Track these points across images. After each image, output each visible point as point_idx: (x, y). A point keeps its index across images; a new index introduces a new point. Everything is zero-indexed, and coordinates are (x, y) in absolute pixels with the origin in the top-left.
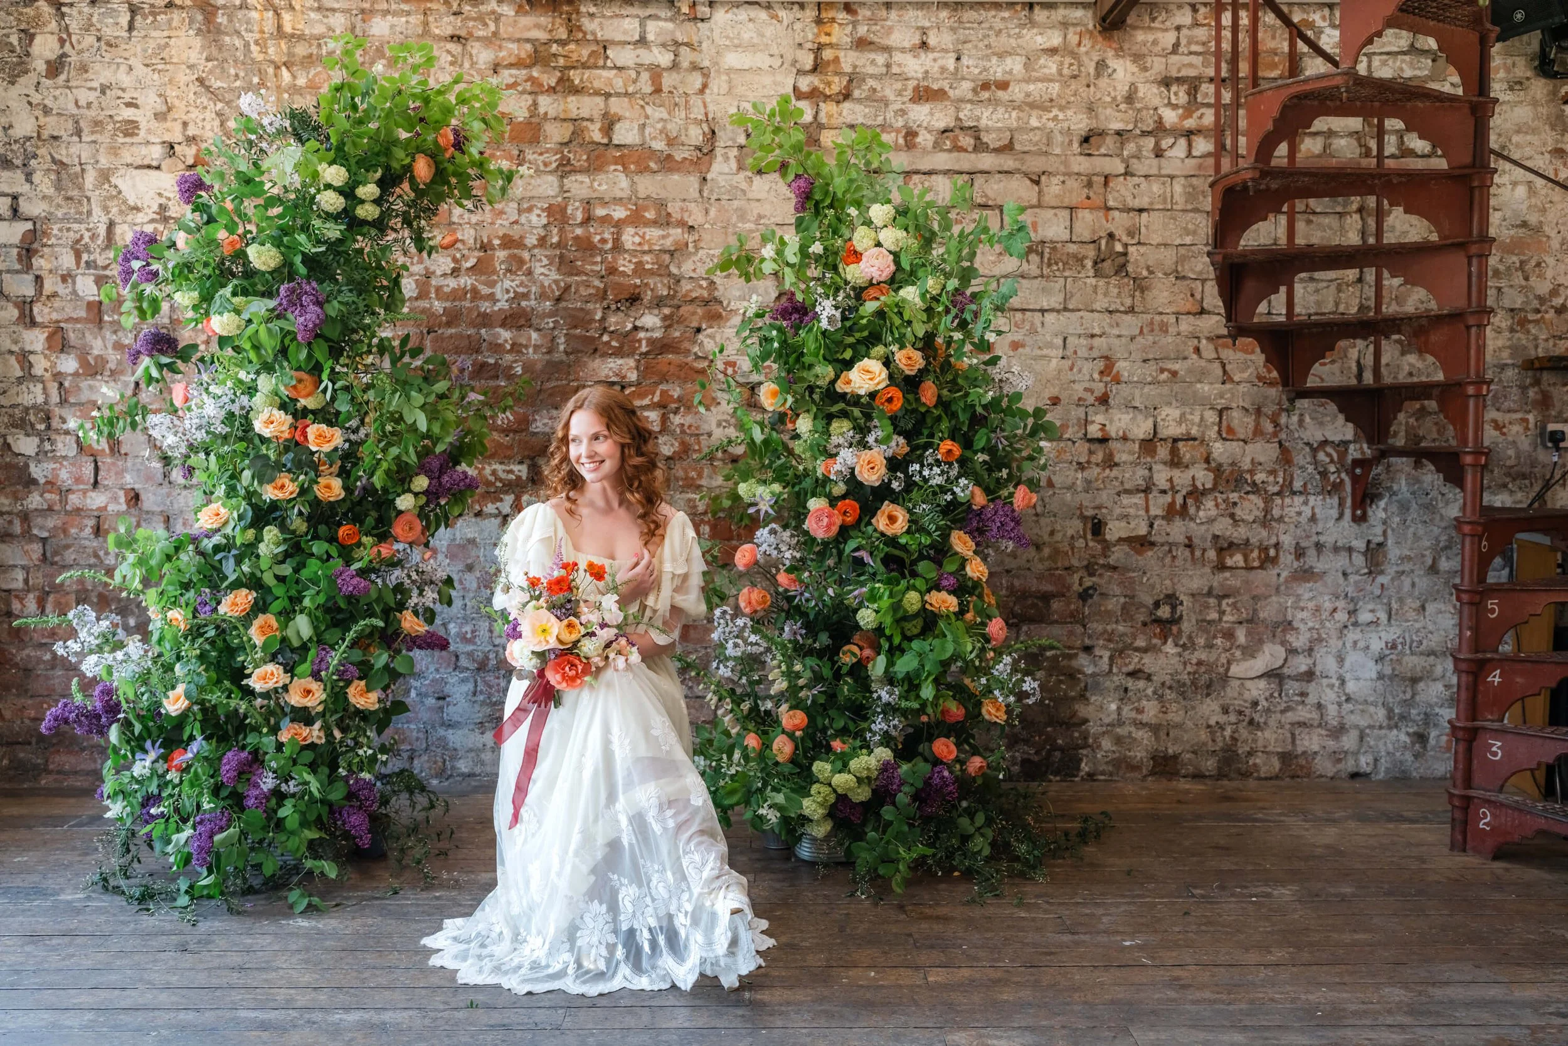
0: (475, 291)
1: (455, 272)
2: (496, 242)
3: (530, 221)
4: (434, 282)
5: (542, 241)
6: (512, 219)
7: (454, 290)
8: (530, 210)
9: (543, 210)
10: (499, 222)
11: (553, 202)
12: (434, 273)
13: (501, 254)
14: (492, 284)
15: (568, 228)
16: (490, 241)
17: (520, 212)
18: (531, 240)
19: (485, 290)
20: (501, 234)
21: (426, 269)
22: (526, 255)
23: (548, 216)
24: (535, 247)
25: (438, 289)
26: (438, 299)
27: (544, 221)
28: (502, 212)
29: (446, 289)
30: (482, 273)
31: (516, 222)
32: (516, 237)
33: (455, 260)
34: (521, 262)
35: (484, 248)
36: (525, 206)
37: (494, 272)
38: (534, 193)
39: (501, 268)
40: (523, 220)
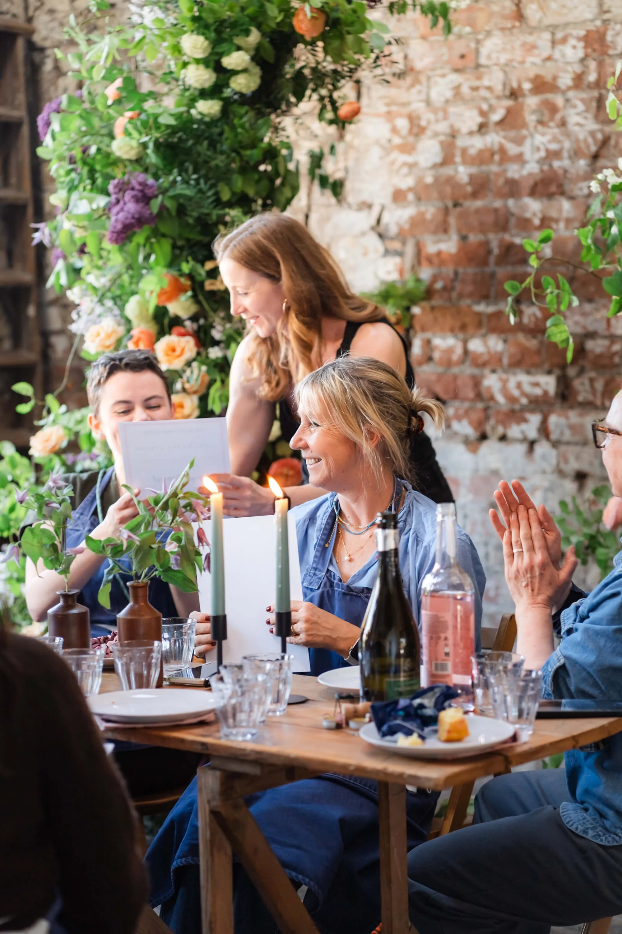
0: (502, 151)
1: (482, 128)
2: (527, 86)
3: (563, 55)
4: (460, 142)
5: (579, 79)
6: (545, 54)
7: (481, 152)
8: (564, 40)
9: (579, 39)
10: (530, 59)
11: (591, 27)
12: (458, 131)
13: (532, 101)
14: (519, 141)
15: (608, 61)
16: (520, 86)
17: (554, 43)
18: (566, 81)
19: (512, 149)
20: (532, 74)
21: (452, 127)
22: (559, 100)
23: (585, 47)
24: (569, 88)
25: (464, 151)
26: (464, 163)
27: (580, 53)
28: (534, 47)
29: (472, 152)
30: (513, 127)
31: (549, 58)
32: (549, 78)
33: (483, 113)
34: (553, 109)
35: (514, 94)
36: (559, 35)
37: (524, 125)
38: (570, 18)
39: (531, 119)
40: (557, 54)
